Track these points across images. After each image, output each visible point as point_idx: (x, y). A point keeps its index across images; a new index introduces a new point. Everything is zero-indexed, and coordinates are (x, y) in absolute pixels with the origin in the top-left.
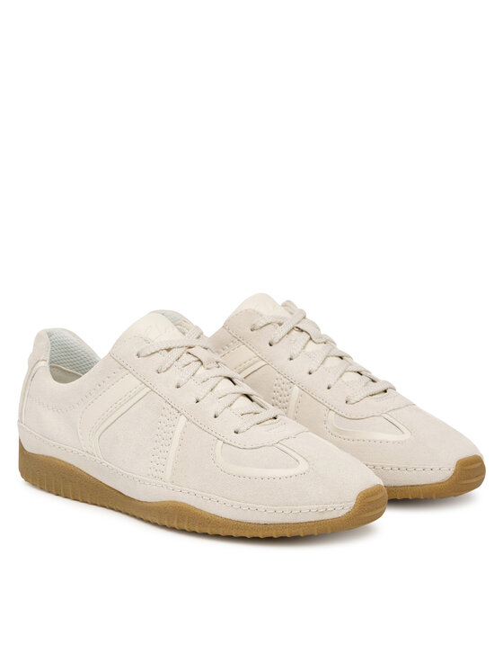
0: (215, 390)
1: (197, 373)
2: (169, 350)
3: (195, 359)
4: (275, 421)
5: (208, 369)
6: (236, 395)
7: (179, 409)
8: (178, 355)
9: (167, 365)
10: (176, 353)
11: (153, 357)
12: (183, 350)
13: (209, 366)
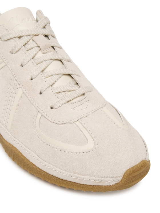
0: (45, 71)
1: (36, 56)
2: (20, 37)
3: (36, 45)
4: (83, 97)
5: (44, 53)
6: (59, 76)
7: (20, 83)
8: (26, 42)
9: (17, 49)
10: (24, 40)
11: (9, 41)
12: (29, 37)
13: (45, 51)
